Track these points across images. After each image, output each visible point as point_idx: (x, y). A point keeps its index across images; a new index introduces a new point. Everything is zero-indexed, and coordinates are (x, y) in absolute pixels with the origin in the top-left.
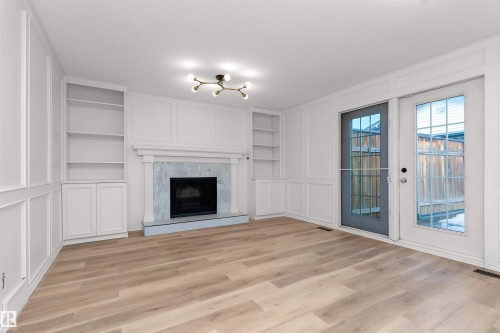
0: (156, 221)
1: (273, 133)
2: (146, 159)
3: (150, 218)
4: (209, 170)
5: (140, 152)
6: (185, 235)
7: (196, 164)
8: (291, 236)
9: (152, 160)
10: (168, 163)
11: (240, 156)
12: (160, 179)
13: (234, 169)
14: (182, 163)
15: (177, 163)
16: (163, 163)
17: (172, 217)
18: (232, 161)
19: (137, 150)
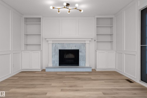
0: (53, 66)
1: (111, 27)
2: (49, 42)
3: (51, 65)
4: (75, 46)
5: (47, 40)
6: (58, 73)
7: (70, 44)
8: (103, 81)
9: (51, 42)
10: (58, 44)
11: (91, 40)
12: (55, 50)
13: (87, 45)
14: (64, 44)
15: (62, 44)
16: (56, 43)
17: (59, 65)
18: (86, 42)
19: (46, 39)
